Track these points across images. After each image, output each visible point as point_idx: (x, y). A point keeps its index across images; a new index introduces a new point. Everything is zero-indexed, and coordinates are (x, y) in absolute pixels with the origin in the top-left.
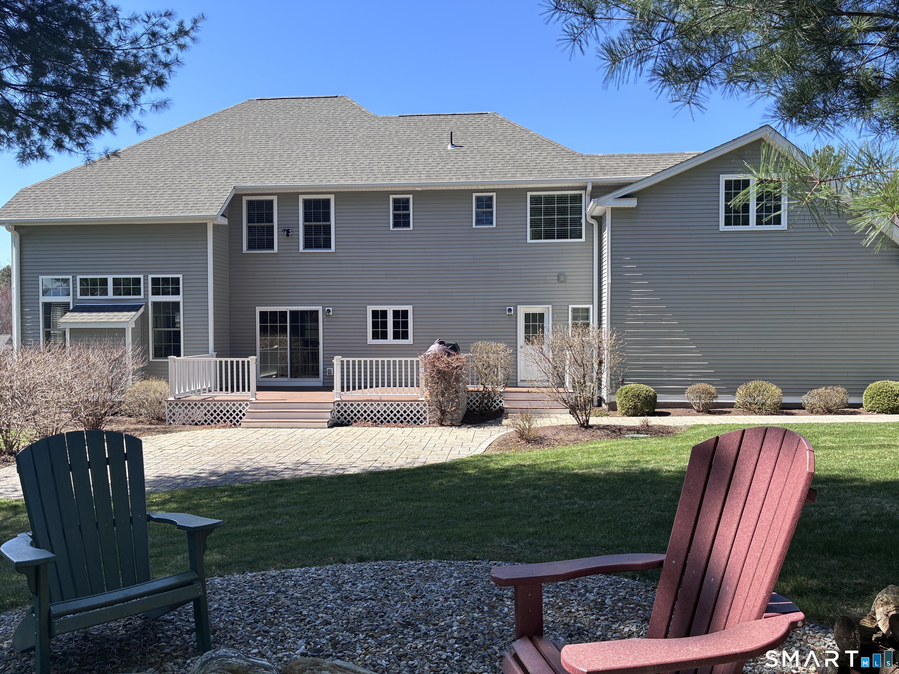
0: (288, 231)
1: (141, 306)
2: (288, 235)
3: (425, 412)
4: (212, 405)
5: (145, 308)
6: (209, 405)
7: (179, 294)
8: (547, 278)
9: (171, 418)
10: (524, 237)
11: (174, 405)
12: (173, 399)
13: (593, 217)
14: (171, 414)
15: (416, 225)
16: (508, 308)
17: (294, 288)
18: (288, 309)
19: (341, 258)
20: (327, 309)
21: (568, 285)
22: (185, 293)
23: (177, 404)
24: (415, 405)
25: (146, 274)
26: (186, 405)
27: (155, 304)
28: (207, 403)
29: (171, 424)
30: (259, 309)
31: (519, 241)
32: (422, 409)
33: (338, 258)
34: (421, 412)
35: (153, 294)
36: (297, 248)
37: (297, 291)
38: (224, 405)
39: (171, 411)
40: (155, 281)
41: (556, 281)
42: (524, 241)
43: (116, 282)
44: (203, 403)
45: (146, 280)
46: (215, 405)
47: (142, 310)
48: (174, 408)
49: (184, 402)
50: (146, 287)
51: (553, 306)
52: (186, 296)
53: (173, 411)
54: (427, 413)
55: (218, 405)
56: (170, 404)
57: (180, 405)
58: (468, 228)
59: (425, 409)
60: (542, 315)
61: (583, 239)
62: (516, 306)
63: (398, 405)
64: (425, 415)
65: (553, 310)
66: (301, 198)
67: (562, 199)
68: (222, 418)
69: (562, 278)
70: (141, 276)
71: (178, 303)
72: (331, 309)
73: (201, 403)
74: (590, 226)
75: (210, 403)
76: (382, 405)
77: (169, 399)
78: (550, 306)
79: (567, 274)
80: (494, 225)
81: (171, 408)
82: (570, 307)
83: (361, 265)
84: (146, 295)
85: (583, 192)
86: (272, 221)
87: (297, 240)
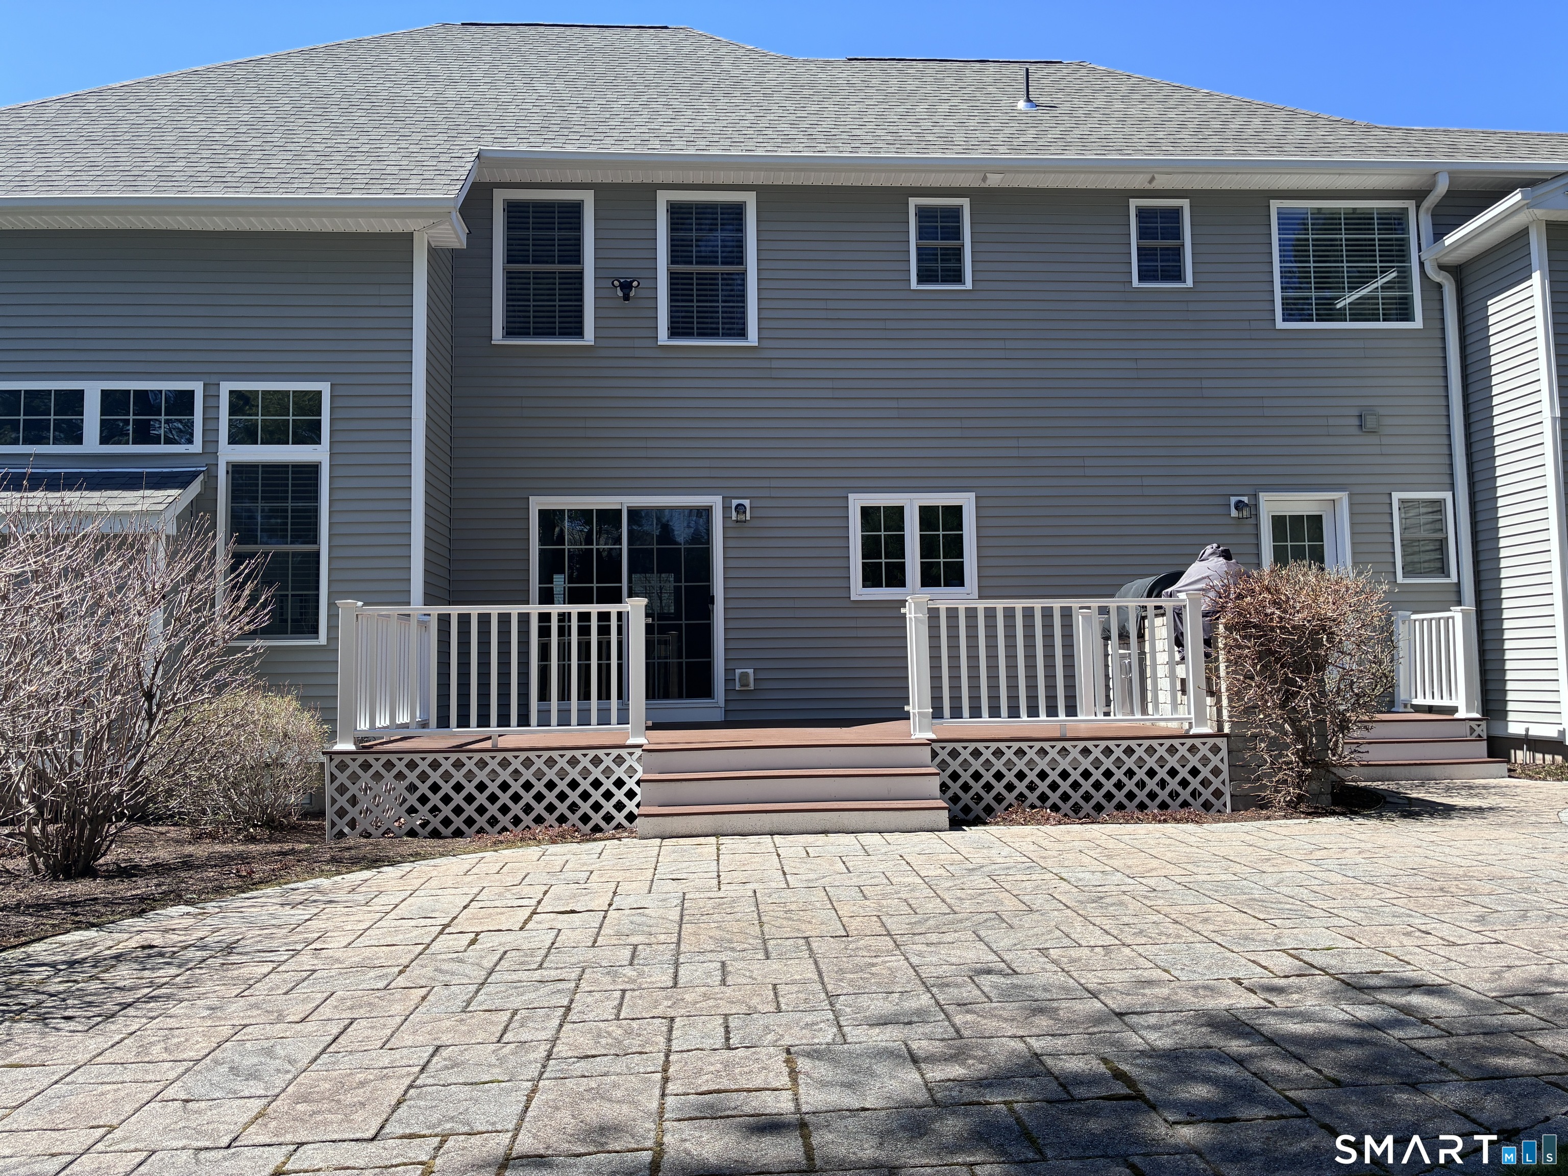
0: (626, 286)
1: (194, 475)
2: (626, 297)
3: (1216, 772)
4: (493, 765)
5: (204, 483)
6: (482, 764)
7: (318, 442)
8: (1332, 422)
9: (342, 813)
10: (1267, 316)
11: (354, 767)
12: (351, 747)
13: (1442, 267)
14: (342, 801)
15: (980, 276)
16: (1233, 500)
17: (642, 444)
18: (623, 502)
19: (775, 364)
20: (735, 502)
21: (1385, 440)
22: (339, 437)
23: (366, 766)
24: (1183, 751)
25: (213, 379)
26: (400, 766)
27: (238, 470)
28: (477, 757)
29: (341, 835)
30: (537, 503)
31: (1254, 325)
32: (1205, 761)
33: (766, 364)
34: (1205, 772)
35: (233, 440)
36: (649, 333)
37: (651, 453)
38: (539, 764)
39: (342, 790)
40: (239, 402)
41: (1355, 431)
42: (1266, 325)
43: (111, 401)
44: (463, 757)
45: (211, 397)
46: (505, 764)
47: (195, 488)
48: (354, 778)
49: (393, 758)
50: (210, 419)
51: (1351, 496)
52: (339, 448)
53: (353, 790)
54: (1225, 775)
55: (516, 764)
56: (342, 767)
57: (377, 766)
58: (1120, 287)
59: (1215, 761)
60: (1316, 521)
61: (1418, 323)
62: (1256, 496)
63: (1129, 751)
64: (1216, 783)
65: (1351, 504)
66: (663, 199)
67: (1359, 220)
68: (528, 809)
69: (1370, 422)
70: (197, 387)
71: (312, 470)
72: (746, 503)
73: (454, 757)
74: (1433, 290)
75: (486, 756)
76: (1075, 753)
77: (339, 747)
78: (1343, 497)
79: (1382, 411)
80: (1189, 283)
81: (342, 778)
82: (1396, 496)
83: (829, 384)
84: (210, 441)
85: (1410, 205)
86: (577, 258)
87: (650, 314)
